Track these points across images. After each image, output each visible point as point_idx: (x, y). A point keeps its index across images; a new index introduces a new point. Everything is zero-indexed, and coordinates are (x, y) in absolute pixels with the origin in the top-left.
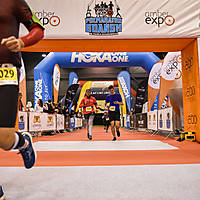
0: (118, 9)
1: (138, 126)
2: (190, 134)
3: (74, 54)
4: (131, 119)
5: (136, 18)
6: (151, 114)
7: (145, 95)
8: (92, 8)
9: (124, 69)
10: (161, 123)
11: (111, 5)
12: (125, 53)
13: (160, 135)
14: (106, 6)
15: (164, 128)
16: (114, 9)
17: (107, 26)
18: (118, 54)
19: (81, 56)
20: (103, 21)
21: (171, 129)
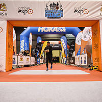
0: (61, 6)
1: (70, 63)
2: (95, 67)
3: (39, 28)
4: (67, 60)
5: (69, 11)
6: (77, 57)
7: (74, 48)
8: (49, 5)
9: (64, 35)
10: (82, 61)
11: (58, 4)
12: (64, 28)
13: (81, 67)
14: (55, 5)
15: (83, 64)
16: (59, 6)
17: (56, 14)
18: (61, 28)
19: (43, 29)
20: (54, 12)
21: (86, 64)
